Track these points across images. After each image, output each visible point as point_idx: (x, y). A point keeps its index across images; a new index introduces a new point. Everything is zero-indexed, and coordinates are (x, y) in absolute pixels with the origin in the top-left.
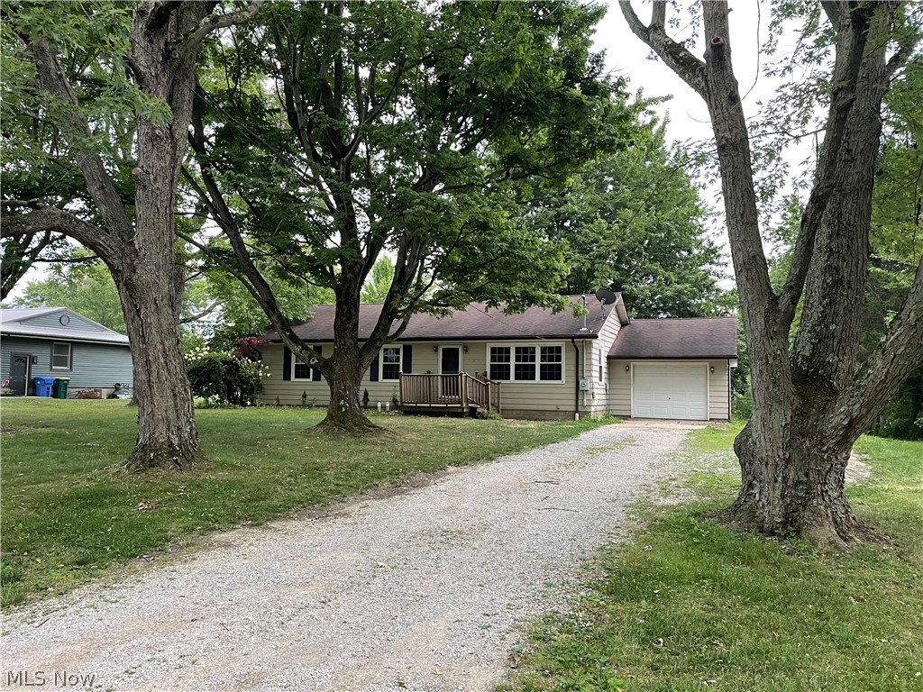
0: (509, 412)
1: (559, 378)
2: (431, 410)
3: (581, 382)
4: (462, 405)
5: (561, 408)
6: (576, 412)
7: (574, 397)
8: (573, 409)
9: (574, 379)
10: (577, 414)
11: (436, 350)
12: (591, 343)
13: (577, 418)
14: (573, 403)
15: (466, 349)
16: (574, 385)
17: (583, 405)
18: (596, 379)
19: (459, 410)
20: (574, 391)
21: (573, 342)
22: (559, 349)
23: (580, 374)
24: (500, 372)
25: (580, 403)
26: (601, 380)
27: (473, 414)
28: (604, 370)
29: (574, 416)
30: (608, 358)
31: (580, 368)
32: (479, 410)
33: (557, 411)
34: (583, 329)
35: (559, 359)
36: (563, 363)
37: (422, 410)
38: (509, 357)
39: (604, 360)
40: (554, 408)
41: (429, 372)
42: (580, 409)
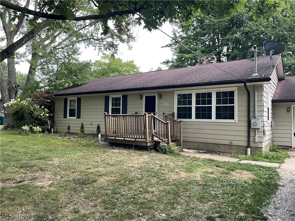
0: (191, 144)
1: (232, 117)
2: (125, 143)
3: (253, 121)
4: (146, 140)
5: (234, 143)
6: (248, 146)
7: (245, 134)
8: (245, 144)
9: (245, 119)
10: (249, 150)
11: (141, 98)
12: (262, 87)
13: (249, 153)
14: (245, 139)
15: (160, 97)
16: (245, 124)
17: (254, 142)
18: (265, 119)
19: (144, 144)
20: (245, 129)
21: (245, 86)
22: (232, 94)
23: (251, 114)
24: (184, 113)
25: (251, 139)
26: (268, 120)
27: (156, 147)
28: (270, 111)
29: (246, 151)
30: (273, 101)
31: (251, 109)
32: (162, 144)
33: (230, 146)
34: (254, 75)
35: (232, 101)
36: (236, 105)
37: (119, 142)
38: (191, 101)
39: (270, 103)
40: (227, 142)
41: (136, 113)
42: (252, 144)
